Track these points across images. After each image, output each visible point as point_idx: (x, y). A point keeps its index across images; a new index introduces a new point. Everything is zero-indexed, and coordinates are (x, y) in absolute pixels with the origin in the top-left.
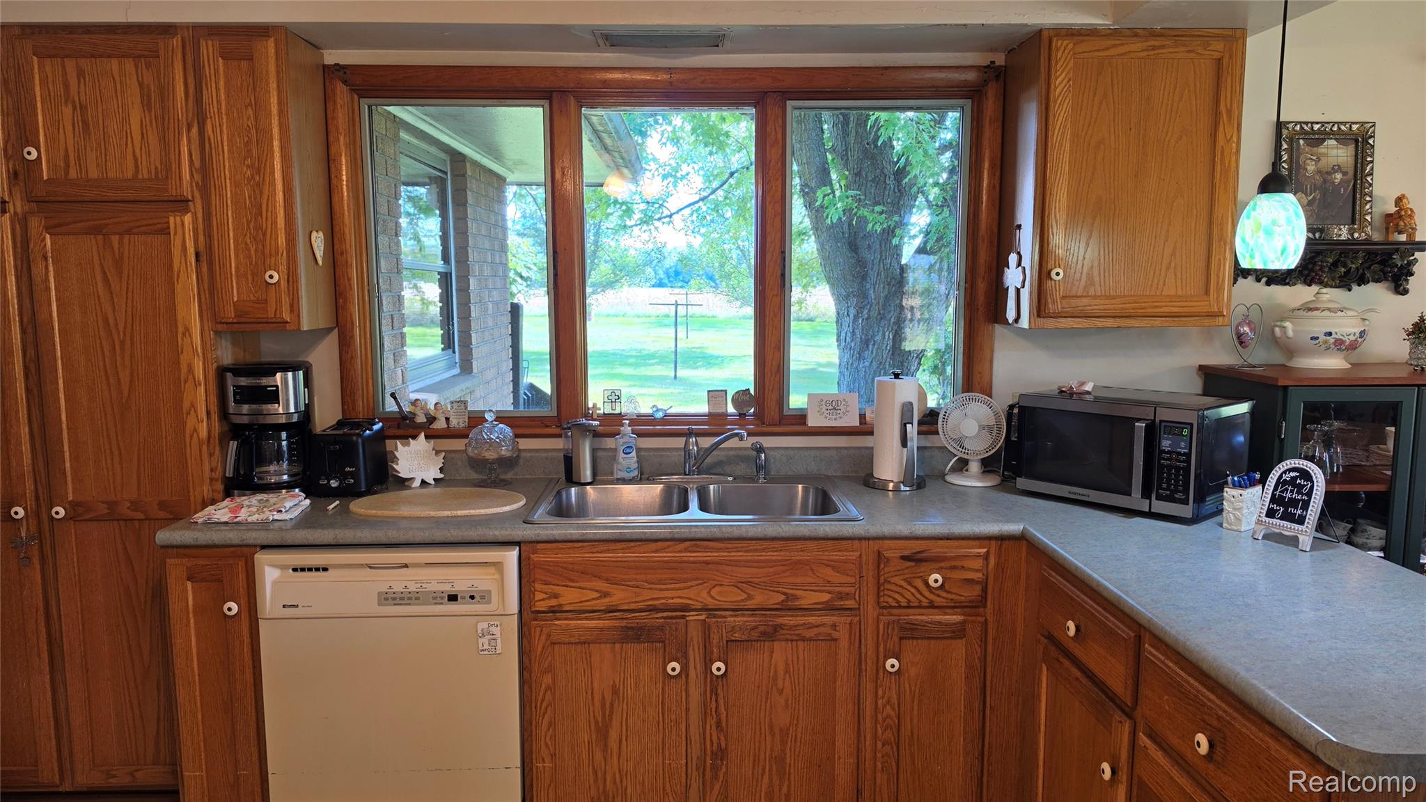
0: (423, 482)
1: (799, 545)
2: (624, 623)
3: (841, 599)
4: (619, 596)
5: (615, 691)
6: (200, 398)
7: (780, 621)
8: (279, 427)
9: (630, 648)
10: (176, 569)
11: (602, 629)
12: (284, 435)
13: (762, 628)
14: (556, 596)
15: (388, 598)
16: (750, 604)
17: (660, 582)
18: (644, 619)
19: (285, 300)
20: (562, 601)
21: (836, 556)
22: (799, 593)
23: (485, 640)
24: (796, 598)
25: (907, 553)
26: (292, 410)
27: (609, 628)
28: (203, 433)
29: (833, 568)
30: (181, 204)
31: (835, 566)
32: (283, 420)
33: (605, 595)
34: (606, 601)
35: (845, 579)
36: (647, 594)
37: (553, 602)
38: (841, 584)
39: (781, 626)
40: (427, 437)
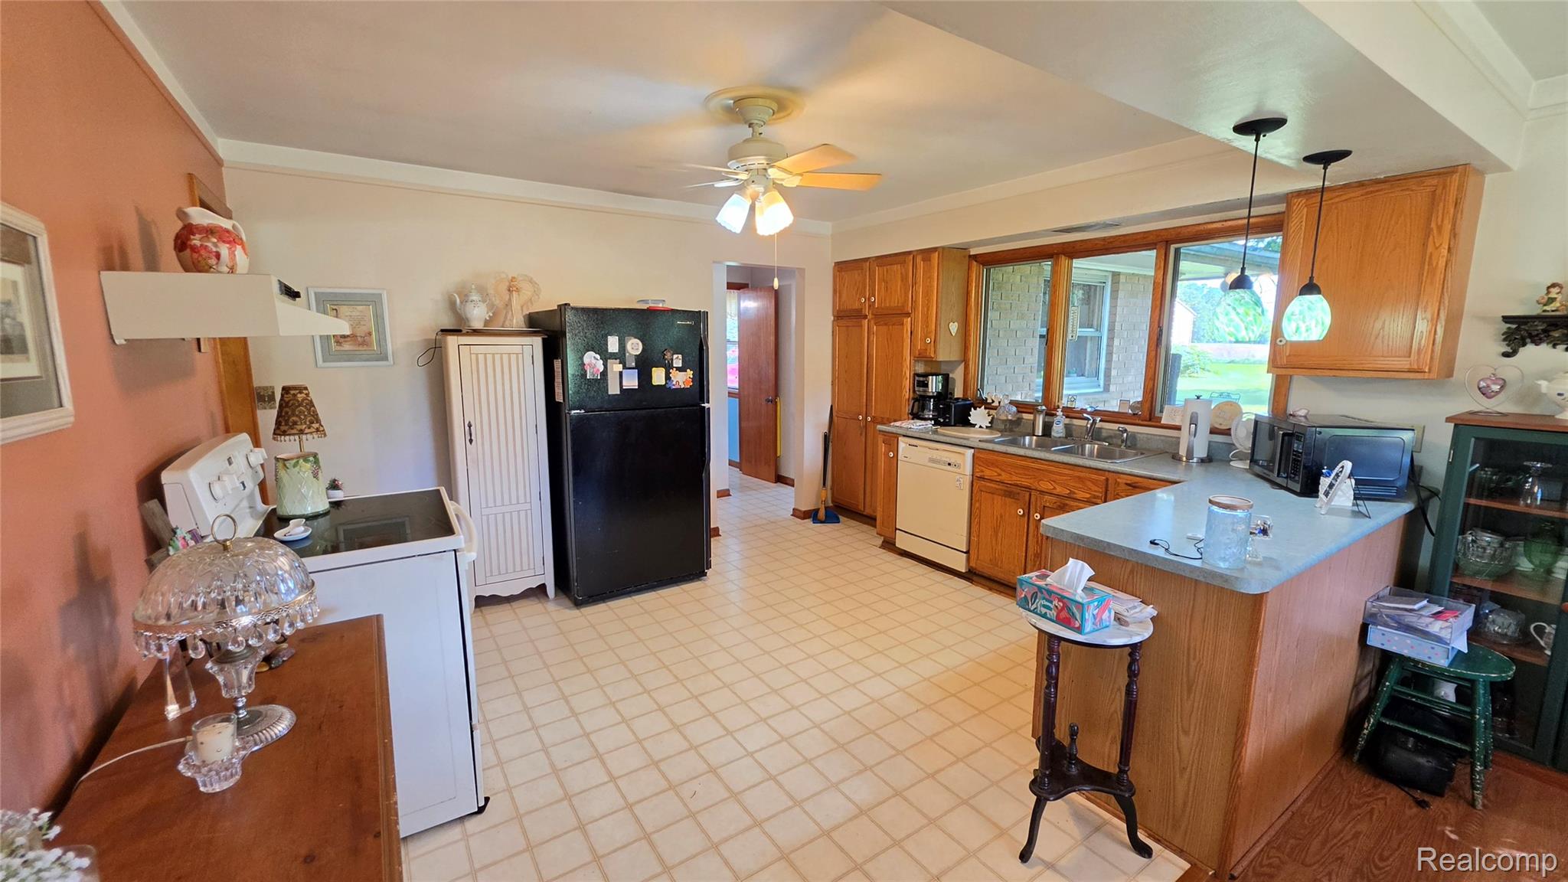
0: (981, 427)
1: (1080, 469)
2: (1006, 488)
3: (1095, 498)
4: (1004, 477)
5: (1001, 517)
6: (907, 383)
7: (1067, 502)
8: (931, 397)
9: (1008, 500)
10: (880, 438)
11: (997, 489)
12: (932, 400)
13: (1058, 504)
14: (983, 472)
15: (932, 460)
16: (1055, 492)
17: (1020, 474)
18: (1014, 489)
19: (933, 349)
20: (984, 474)
21: (1094, 477)
22: (1076, 491)
23: (958, 483)
24: (1074, 493)
25: (1129, 482)
26: (934, 391)
27: (1001, 490)
28: (907, 397)
29: (1093, 483)
30: (908, 315)
31: (1094, 482)
32: (931, 394)
33: (1000, 475)
34: (1000, 477)
35: (1096, 489)
36: (1014, 478)
37: (982, 474)
38: (1095, 491)
39: (1067, 505)
40: (985, 408)
